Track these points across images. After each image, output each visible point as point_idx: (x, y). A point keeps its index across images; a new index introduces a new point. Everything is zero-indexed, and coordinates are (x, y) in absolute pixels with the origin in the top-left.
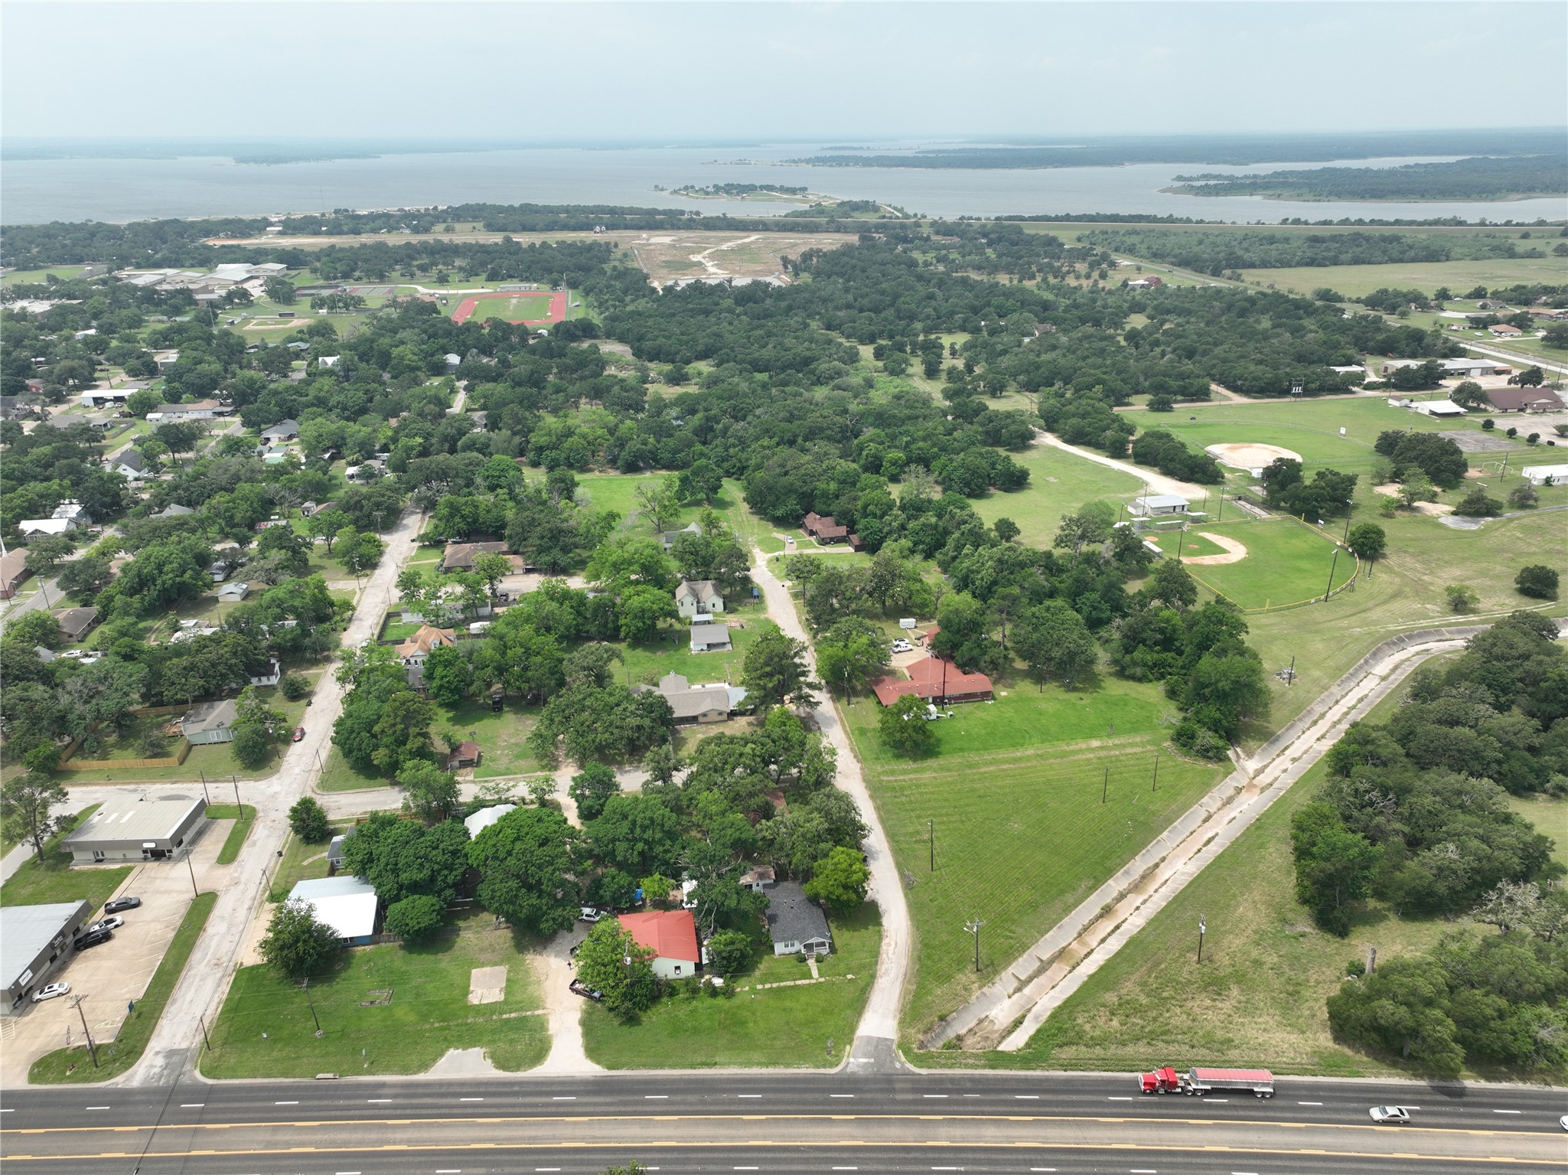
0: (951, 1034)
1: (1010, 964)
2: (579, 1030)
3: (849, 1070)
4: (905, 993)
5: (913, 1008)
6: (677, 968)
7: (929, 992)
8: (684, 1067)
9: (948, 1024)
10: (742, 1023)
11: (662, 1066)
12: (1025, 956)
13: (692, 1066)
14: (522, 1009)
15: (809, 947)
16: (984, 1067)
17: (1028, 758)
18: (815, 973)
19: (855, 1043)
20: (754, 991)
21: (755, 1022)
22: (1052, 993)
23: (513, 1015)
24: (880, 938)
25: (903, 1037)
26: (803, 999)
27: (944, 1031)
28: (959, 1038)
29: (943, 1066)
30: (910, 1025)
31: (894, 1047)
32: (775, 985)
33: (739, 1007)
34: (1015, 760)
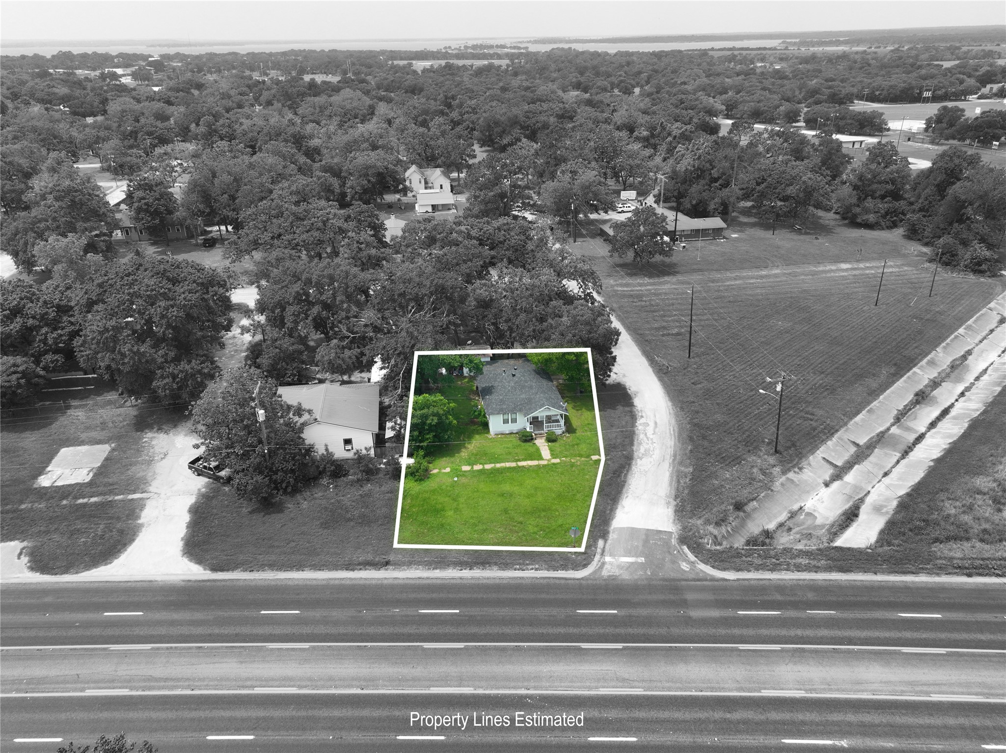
0: (754, 528)
1: (817, 448)
2: (187, 518)
3: (605, 573)
4: (678, 476)
5: (693, 493)
6: (348, 442)
7: (713, 475)
8: (336, 567)
9: (748, 516)
10: (437, 511)
11: (300, 567)
12: (835, 439)
13: (349, 567)
14: (111, 492)
15: (536, 422)
16: (829, 569)
17: (776, 276)
18: (546, 453)
19: (612, 536)
20: (457, 472)
21: (457, 510)
22: (886, 480)
23: (93, 500)
24: (633, 417)
25: (684, 528)
26: (529, 482)
27: (743, 524)
28: (767, 534)
29: (758, 568)
30: (693, 514)
31: (674, 541)
32: (488, 467)
33: (433, 491)
34: (762, 277)
